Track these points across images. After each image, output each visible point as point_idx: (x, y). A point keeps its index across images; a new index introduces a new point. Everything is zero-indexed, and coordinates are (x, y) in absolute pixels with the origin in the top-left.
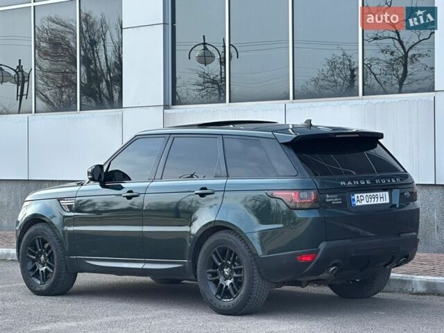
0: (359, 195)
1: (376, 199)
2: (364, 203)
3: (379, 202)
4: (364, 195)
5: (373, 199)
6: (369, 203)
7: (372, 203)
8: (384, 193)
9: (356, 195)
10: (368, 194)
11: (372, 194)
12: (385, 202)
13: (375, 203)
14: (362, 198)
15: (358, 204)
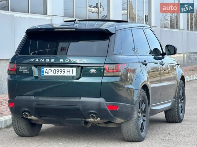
0: (48, 69)
1: (63, 72)
2: (51, 74)
3: (65, 74)
4: (53, 69)
5: (60, 72)
6: (56, 75)
7: (59, 74)
8: (71, 69)
9: (45, 69)
10: (56, 69)
11: (59, 69)
12: (71, 75)
13: (62, 74)
14: (50, 71)
15: (46, 74)
